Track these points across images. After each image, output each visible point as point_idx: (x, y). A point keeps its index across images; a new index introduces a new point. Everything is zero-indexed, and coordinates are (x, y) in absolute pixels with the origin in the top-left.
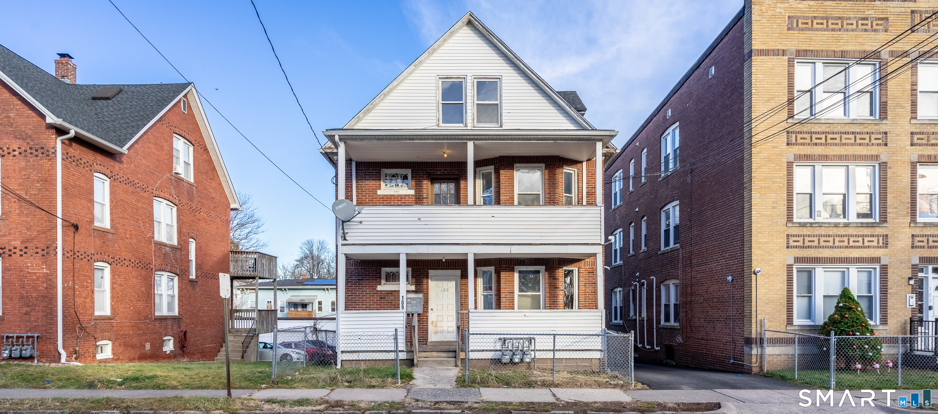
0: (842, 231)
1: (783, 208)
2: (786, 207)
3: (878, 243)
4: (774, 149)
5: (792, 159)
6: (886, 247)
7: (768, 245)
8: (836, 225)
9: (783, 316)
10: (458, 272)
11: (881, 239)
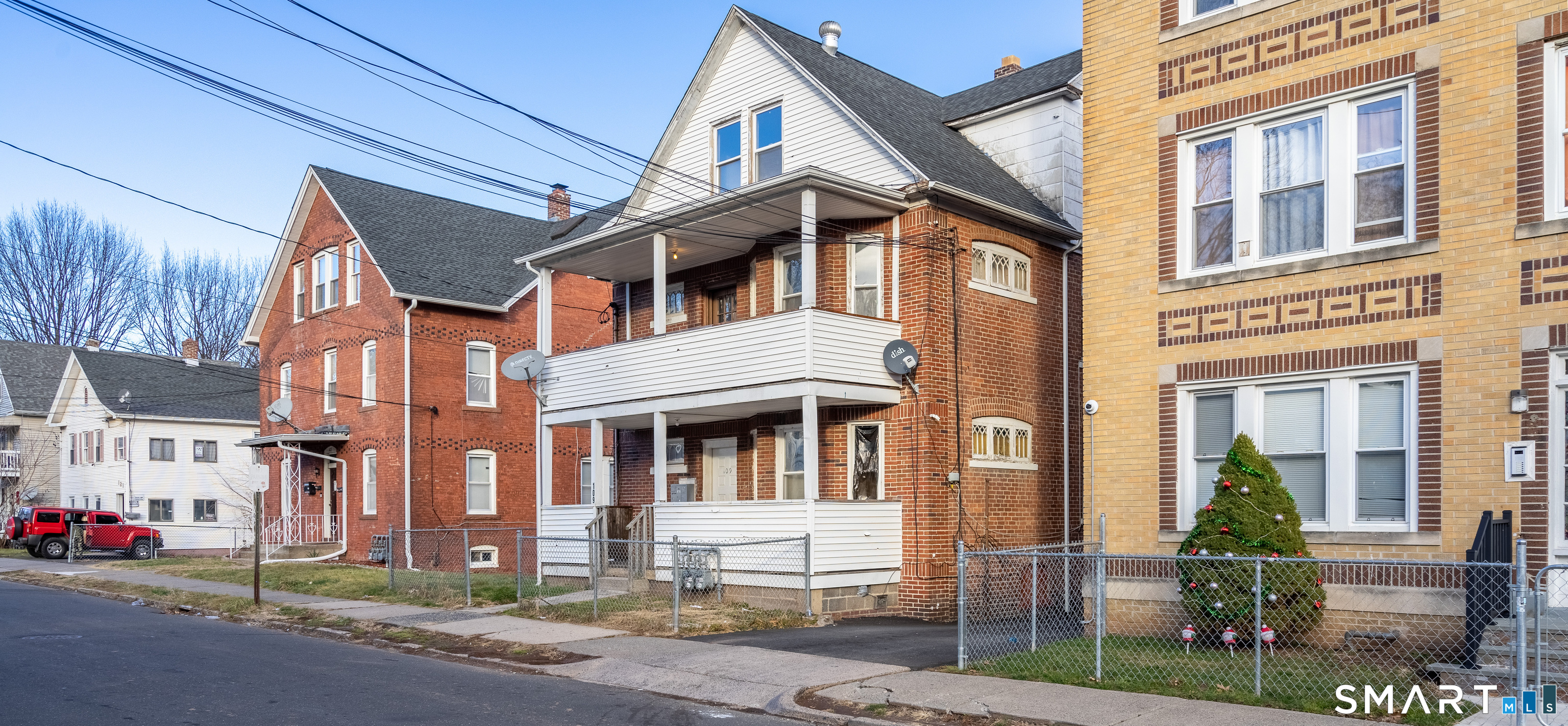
0: (1301, 285)
1: (1151, 250)
2: (1157, 249)
3: (1409, 302)
4: (1130, 116)
5: (1171, 129)
6: (1436, 311)
7: (1117, 343)
8: (1283, 272)
9: (1150, 509)
10: (734, 441)
11: (1417, 291)
